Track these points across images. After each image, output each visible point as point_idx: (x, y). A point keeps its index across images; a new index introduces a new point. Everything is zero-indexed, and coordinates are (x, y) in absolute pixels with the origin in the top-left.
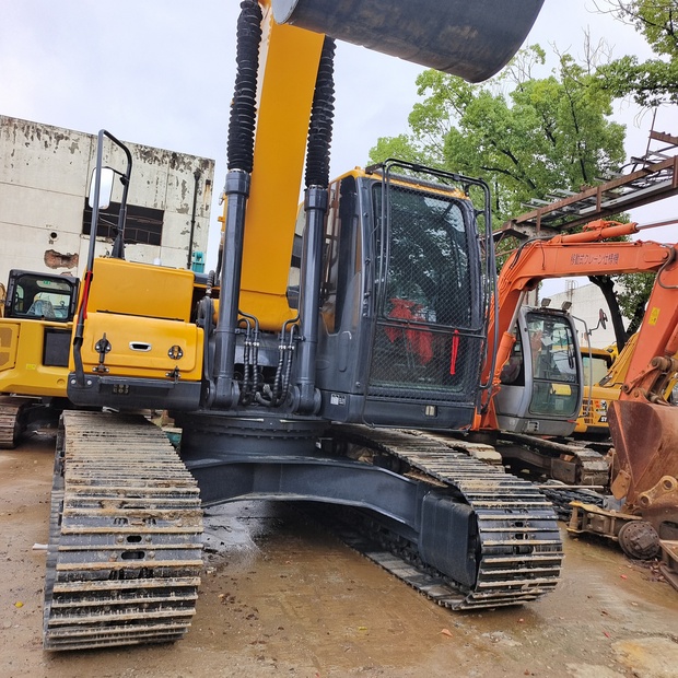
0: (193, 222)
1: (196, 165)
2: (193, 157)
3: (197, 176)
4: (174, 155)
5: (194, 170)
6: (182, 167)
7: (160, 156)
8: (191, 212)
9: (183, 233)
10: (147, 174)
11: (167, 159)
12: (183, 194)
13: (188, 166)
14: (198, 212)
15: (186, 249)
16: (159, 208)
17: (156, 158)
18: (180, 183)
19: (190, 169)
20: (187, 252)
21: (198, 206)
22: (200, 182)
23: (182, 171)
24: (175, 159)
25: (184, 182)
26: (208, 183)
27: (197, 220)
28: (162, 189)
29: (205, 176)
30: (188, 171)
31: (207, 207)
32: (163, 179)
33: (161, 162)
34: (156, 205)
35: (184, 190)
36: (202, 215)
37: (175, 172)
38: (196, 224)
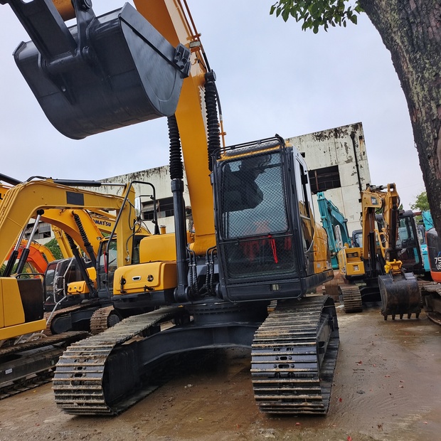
0: (357, 165)
1: (350, 130)
2: (347, 126)
3: (353, 136)
4: (336, 130)
5: (350, 133)
6: (342, 135)
7: (327, 135)
8: (354, 160)
9: (353, 175)
10: (323, 148)
11: (332, 134)
12: (347, 150)
13: (345, 133)
14: (359, 158)
15: (357, 184)
16: (334, 164)
17: (326, 136)
18: (343, 144)
19: (347, 134)
20: (358, 185)
21: (358, 155)
22: (355, 139)
23: (342, 137)
24: (337, 132)
25: (346, 143)
26: (361, 138)
27: (359, 163)
28: (333, 153)
29: (358, 134)
30: (346, 136)
31: (364, 153)
32: (332, 146)
33: (328, 137)
34: (332, 164)
35: (347, 148)
36: (362, 159)
37: (339, 140)
38: (359, 166)
